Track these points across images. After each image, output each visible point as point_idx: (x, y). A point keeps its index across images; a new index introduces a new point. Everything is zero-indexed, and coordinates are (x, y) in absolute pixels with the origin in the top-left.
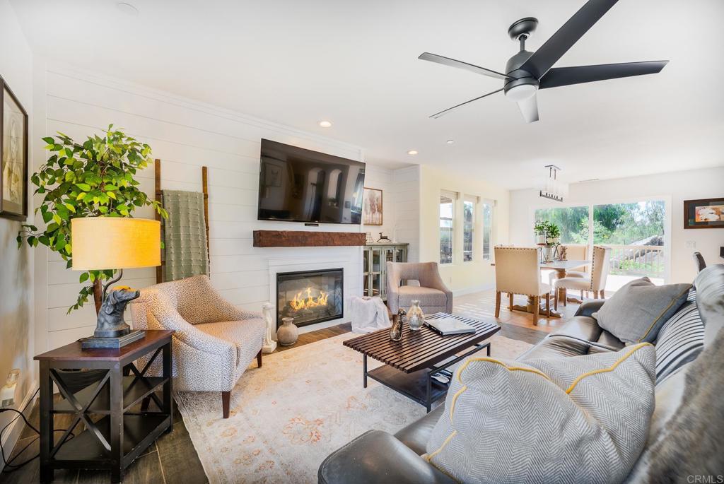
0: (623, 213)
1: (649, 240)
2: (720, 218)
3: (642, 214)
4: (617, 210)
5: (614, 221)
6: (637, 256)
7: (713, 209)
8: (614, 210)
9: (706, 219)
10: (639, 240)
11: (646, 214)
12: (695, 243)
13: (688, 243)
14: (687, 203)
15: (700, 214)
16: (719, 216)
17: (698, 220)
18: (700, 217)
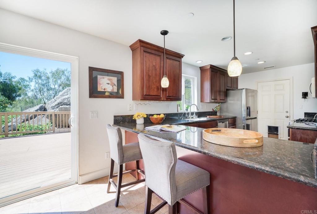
0: (20, 89)
1: (37, 107)
2: (113, 89)
3: (32, 91)
4: (16, 88)
5: (14, 95)
6: (31, 118)
7: (109, 79)
8: (14, 87)
9: (104, 89)
10: (30, 107)
11: (35, 91)
12: (98, 113)
13: (93, 113)
14: (92, 70)
15: (101, 83)
16: (113, 87)
17: (99, 89)
18: (101, 86)
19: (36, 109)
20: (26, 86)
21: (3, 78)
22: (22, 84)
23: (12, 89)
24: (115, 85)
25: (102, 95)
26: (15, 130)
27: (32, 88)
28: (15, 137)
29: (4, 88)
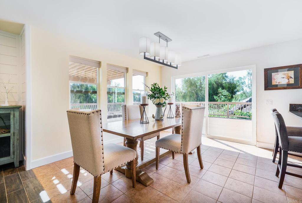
1: (248, 99)
2: (289, 81)
9: (279, 83)
10: (244, 99)
12: (272, 101)
13: (267, 101)
14: (266, 70)
15: (275, 78)
16: (288, 79)
17: (274, 83)
18: (275, 80)
19: (247, 101)
20: (243, 83)
21: (229, 79)
22: (240, 82)
23: (234, 87)
24: (291, 78)
25: (276, 87)
26: (232, 114)
27: (247, 84)
28: (232, 118)
29: (229, 86)
